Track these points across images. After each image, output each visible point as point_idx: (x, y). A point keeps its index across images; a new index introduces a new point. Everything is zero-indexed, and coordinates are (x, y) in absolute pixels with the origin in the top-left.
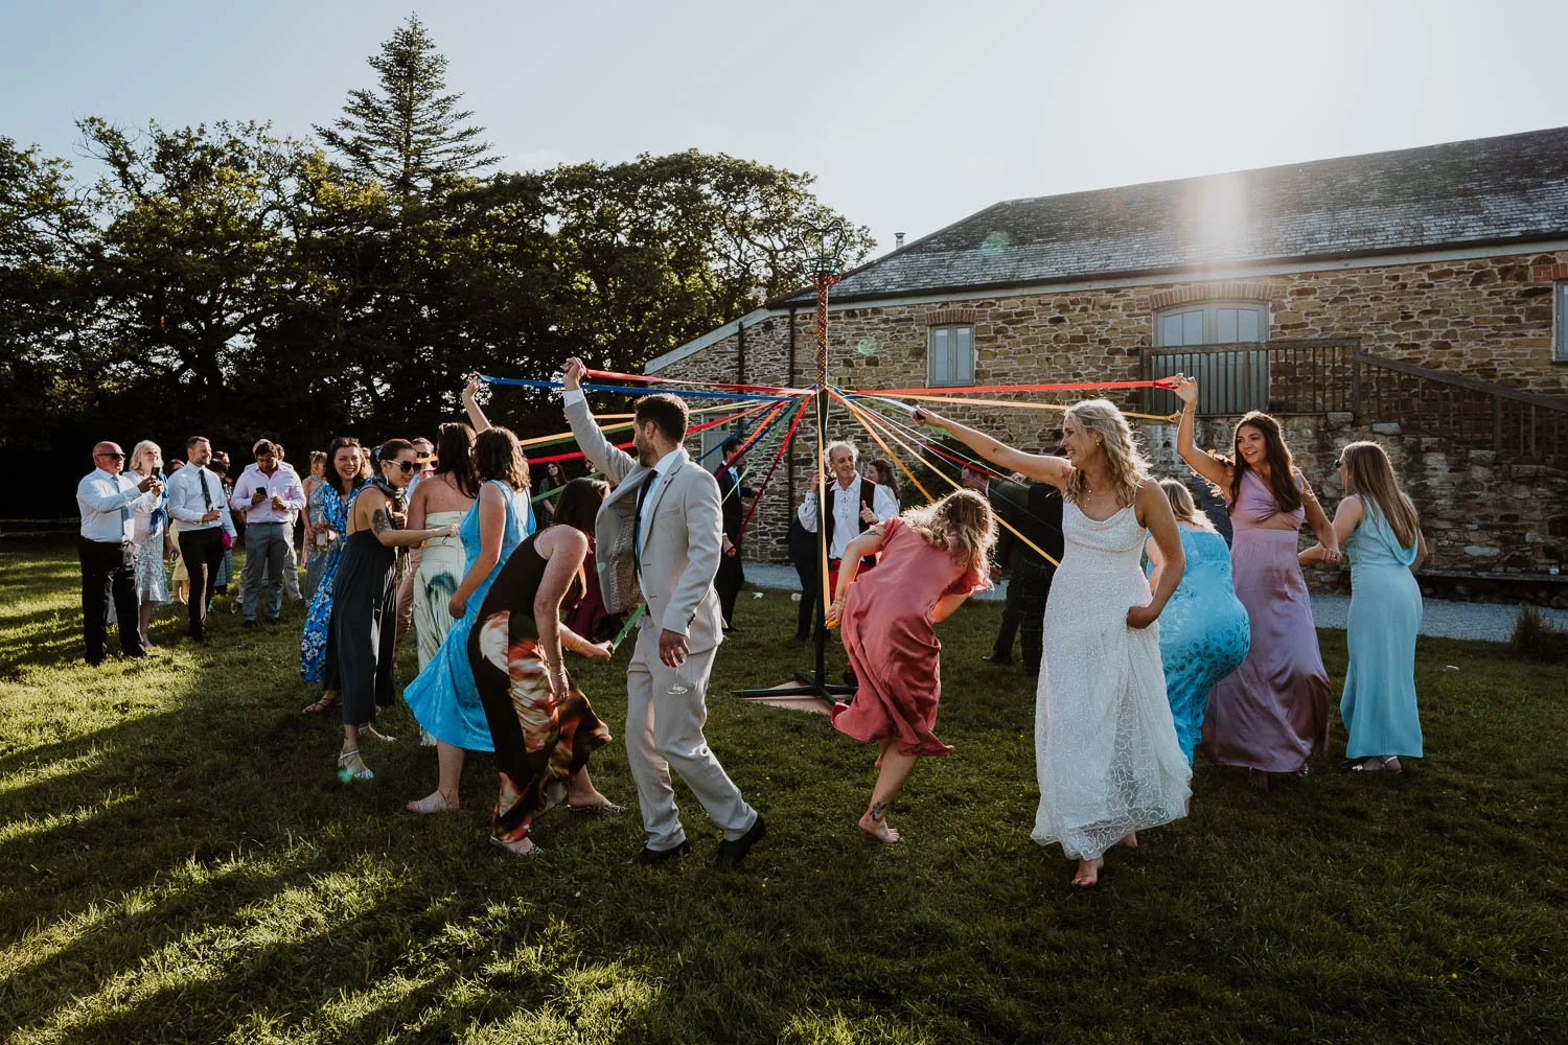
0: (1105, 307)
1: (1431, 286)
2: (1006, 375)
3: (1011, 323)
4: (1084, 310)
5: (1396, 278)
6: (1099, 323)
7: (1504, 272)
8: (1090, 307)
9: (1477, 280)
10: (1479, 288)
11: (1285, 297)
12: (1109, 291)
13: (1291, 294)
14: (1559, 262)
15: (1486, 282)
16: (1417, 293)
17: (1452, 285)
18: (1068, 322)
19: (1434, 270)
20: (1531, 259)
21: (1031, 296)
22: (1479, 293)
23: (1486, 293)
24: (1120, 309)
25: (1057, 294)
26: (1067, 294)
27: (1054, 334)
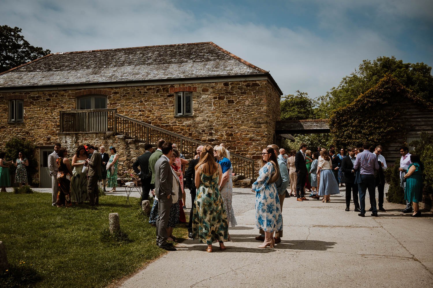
0: (62, 96)
1: (147, 93)
2: (33, 118)
3: (35, 100)
4: (56, 96)
5: (138, 90)
6: (61, 101)
7: (164, 89)
8: (58, 95)
9: (158, 91)
10: (158, 94)
11: (111, 94)
12: (64, 90)
13: (113, 93)
14: (175, 87)
15: (159, 92)
16: (144, 95)
17: (152, 92)
18: (52, 101)
19: (148, 88)
20: (169, 86)
21: (41, 91)
22: (158, 95)
23: (160, 95)
24: (67, 96)
25: (48, 91)
26: (51, 91)
27: (48, 104)
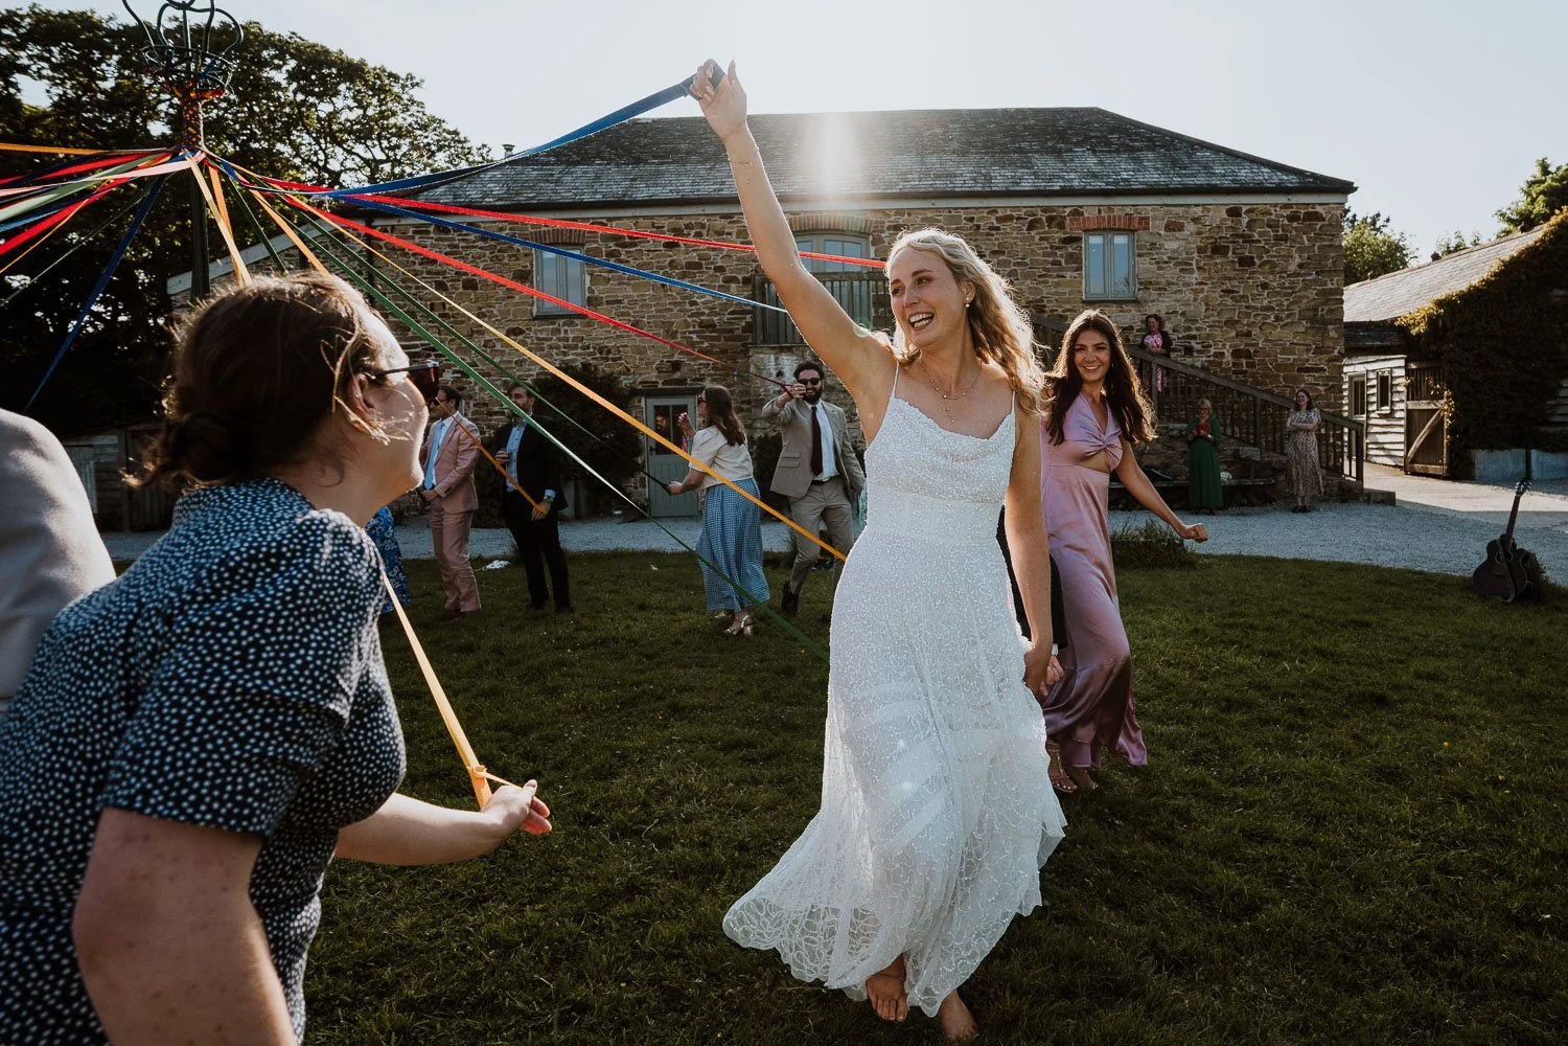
0: (720, 233)
1: (998, 229)
2: (620, 302)
3: (624, 245)
4: (698, 235)
5: (972, 219)
6: (714, 250)
7: (1050, 220)
8: (704, 232)
9: (1031, 226)
10: (1033, 233)
11: (883, 232)
12: (723, 216)
13: (889, 228)
14: (1086, 215)
15: (1037, 228)
16: (988, 234)
17: (1013, 229)
18: (683, 248)
19: (1000, 214)
20: (1068, 210)
21: (644, 217)
22: (1033, 238)
23: (1037, 238)
24: (734, 235)
25: (671, 217)
26: (680, 217)
27: (669, 259)
